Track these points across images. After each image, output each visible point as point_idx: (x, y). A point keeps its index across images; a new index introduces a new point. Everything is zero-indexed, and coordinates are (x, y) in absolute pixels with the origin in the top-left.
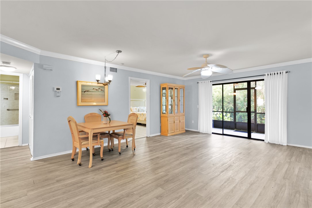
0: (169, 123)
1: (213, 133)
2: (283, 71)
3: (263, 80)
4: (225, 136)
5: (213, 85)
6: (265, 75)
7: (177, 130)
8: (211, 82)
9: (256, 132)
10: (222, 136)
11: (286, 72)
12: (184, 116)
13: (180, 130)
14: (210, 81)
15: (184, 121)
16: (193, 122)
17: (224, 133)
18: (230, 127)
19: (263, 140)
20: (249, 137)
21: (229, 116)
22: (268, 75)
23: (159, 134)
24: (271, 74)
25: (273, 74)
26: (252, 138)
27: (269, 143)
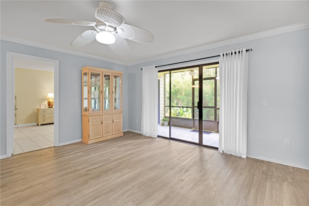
2: (242, 50)
3: (218, 63)
4: (172, 141)
6: (220, 56)
8: (156, 67)
10: (167, 141)
11: (247, 51)
14: (154, 66)
22: (223, 55)
23: (80, 140)
24: (227, 54)
25: (230, 54)
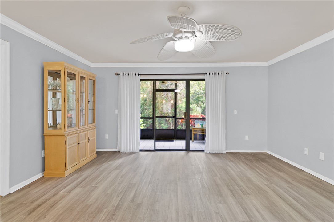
0: (68, 147)
1: (141, 150)
5: (142, 80)
7: (83, 157)
9: (176, 139)
12: (96, 130)
13: (89, 156)
15: (95, 138)
16: (107, 137)
17: (156, 148)
18: (147, 136)
19: (203, 151)
20: (187, 149)
21: (142, 123)
26: (190, 149)
27: (210, 153)
